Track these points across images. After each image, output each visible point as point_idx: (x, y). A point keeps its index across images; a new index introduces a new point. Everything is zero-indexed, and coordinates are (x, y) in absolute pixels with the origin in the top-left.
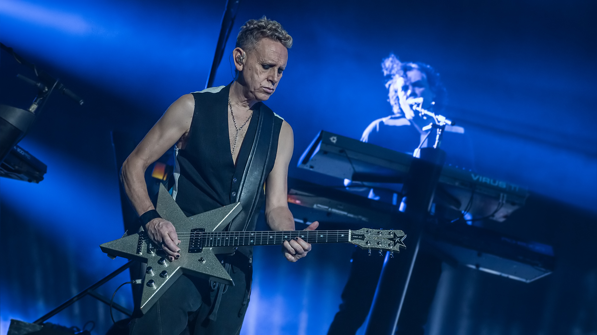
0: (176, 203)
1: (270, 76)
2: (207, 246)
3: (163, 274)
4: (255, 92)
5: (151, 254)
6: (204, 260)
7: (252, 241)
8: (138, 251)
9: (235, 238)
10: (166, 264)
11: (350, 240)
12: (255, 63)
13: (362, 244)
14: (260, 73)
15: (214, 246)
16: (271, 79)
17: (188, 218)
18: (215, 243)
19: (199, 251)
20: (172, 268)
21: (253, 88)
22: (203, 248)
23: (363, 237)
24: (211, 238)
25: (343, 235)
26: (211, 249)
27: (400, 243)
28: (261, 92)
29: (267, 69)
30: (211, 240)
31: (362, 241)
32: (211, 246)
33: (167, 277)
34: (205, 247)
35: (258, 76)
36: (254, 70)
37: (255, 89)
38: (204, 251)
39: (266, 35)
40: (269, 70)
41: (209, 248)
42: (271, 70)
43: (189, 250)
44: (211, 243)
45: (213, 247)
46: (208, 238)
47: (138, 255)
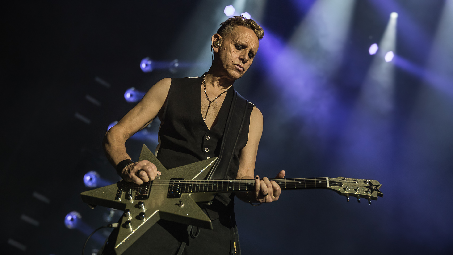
0: (157, 159)
1: (242, 56)
2: (186, 192)
3: (140, 217)
4: (228, 69)
5: (129, 199)
6: (182, 204)
7: (230, 187)
8: (117, 198)
9: (214, 184)
10: (144, 209)
11: (328, 186)
12: (230, 44)
13: (340, 189)
14: (233, 52)
15: (193, 192)
16: (242, 57)
17: (168, 170)
18: (194, 189)
19: (178, 196)
20: (150, 211)
21: (226, 64)
22: (182, 194)
23: (340, 184)
24: (190, 185)
25: (320, 182)
26: (190, 194)
27: (377, 190)
28: (232, 69)
29: (239, 49)
30: (190, 187)
31: (340, 187)
32: (190, 192)
33: (145, 219)
34: (184, 193)
35: (231, 55)
36: (228, 49)
37: (227, 66)
38: (182, 196)
39: (241, 23)
40: (241, 51)
41: (188, 194)
42: (243, 51)
43: (168, 195)
44: (190, 189)
45: (191, 192)
46: (187, 185)
47: (117, 201)
